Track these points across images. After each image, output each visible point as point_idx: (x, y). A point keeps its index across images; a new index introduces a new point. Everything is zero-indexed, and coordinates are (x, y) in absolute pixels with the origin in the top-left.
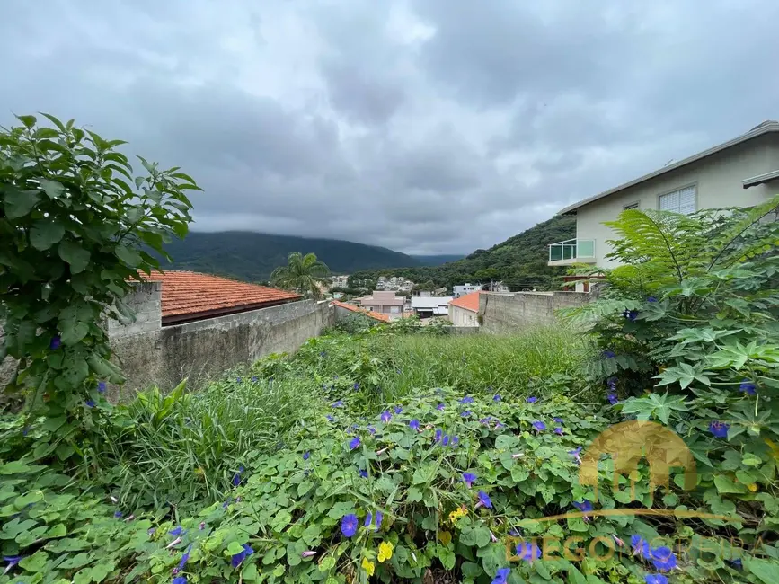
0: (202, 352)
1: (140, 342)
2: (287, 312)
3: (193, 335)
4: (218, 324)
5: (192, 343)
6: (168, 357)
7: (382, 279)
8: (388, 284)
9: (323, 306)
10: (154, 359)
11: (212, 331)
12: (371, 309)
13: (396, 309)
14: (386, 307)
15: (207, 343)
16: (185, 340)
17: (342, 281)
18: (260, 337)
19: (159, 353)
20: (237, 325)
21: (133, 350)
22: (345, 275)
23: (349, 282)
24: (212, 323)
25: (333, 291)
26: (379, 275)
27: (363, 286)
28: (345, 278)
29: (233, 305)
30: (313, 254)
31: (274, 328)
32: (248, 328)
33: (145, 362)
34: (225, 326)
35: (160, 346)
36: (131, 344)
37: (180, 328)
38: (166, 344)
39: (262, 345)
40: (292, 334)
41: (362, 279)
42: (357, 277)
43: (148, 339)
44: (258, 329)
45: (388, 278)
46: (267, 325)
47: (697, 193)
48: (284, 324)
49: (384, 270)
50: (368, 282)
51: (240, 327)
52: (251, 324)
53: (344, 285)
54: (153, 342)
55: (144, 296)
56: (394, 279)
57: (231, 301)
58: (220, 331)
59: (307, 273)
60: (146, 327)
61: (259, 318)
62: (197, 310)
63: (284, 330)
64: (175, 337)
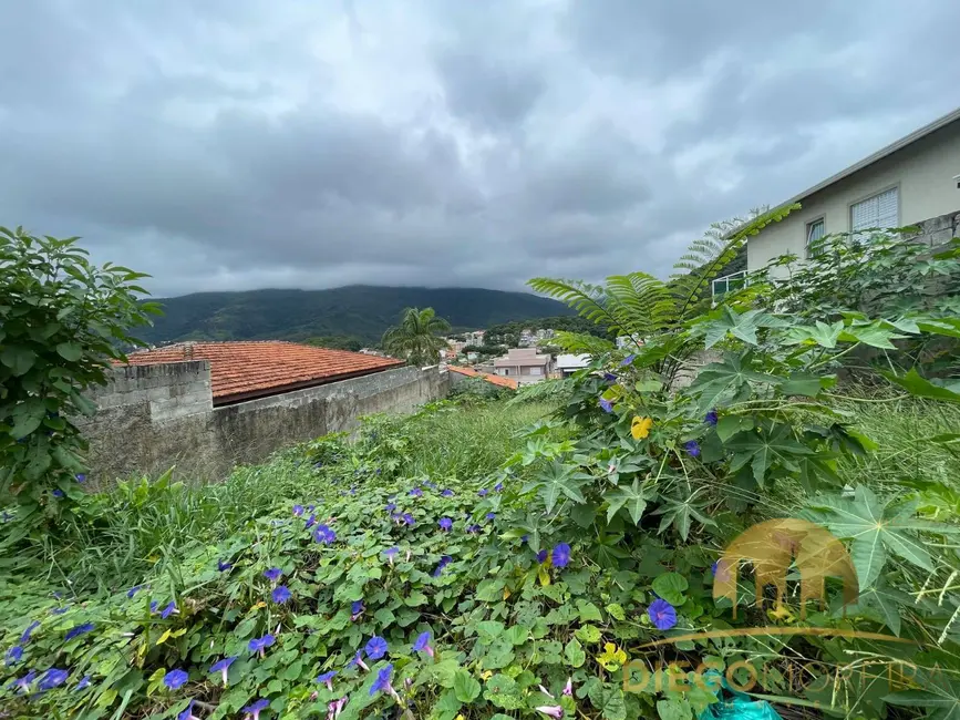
0: (265, 432)
1: (189, 425)
2: (379, 383)
3: (252, 414)
4: (284, 402)
5: (252, 423)
6: (222, 439)
7: (526, 333)
8: (534, 339)
9: (431, 372)
10: (207, 442)
11: (278, 409)
12: (507, 372)
13: (537, 371)
14: (525, 368)
15: (272, 423)
16: (243, 421)
17: (477, 338)
18: (341, 412)
19: (212, 436)
20: (310, 401)
21: (180, 433)
22: (480, 330)
23: (486, 338)
24: (278, 400)
25: (466, 351)
26: (522, 328)
27: (503, 343)
28: (480, 334)
29: (310, 378)
30: (429, 309)
31: (361, 403)
32: (325, 403)
33: (196, 445)
34: (294, 402)
35: (213, 428)
36: (179, 427)
37: (237, 408)
38: (219, 426)
39: (345, 420)
40: (386, 407)
41: (501, 334)
42: (494, 333)
43: (197, 421)
44: (339, 403)
45: (534, 332)
46: (352, 399)
47: (899, 198)
48: (375, 397)
49: (528, 322)
50: (510, 338)
51: (314, 402)
52: (329, 399)
53: (480, 343)
54: (204, 425)
55: (190, 377)
56: (541, 332)
57: (309, 374)
58: (287, 408)
59: (424, 333)
60: (195, 410)
61: (339, 392)
62: (265, 386)
63: (375, 404)
64: (231, 418)
